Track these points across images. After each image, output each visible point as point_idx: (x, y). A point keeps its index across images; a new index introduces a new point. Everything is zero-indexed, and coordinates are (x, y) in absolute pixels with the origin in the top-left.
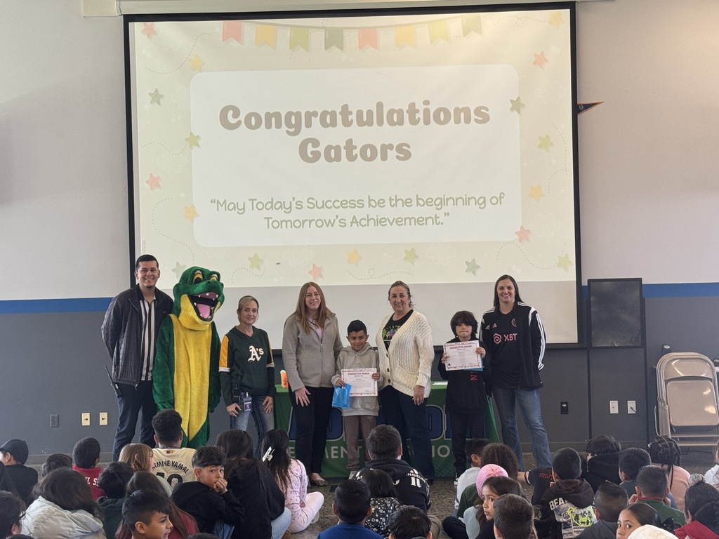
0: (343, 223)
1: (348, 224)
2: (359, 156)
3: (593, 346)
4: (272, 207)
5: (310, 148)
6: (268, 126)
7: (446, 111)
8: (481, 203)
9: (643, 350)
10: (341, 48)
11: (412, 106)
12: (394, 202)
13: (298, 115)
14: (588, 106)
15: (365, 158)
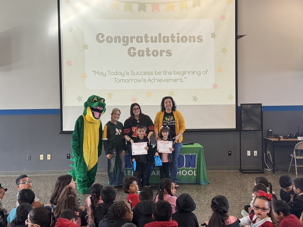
0: (145, 81)
2: (151, 55)
4: (117, 74)
5: (132, 51)
6: (116, 42)
7: (186, 37)
8: (199, 74)
9: (261, 131)
10: (145, 11)
11: (172, 35)
13: (127, 37)
14: (241, 36)
15: (154, 55)
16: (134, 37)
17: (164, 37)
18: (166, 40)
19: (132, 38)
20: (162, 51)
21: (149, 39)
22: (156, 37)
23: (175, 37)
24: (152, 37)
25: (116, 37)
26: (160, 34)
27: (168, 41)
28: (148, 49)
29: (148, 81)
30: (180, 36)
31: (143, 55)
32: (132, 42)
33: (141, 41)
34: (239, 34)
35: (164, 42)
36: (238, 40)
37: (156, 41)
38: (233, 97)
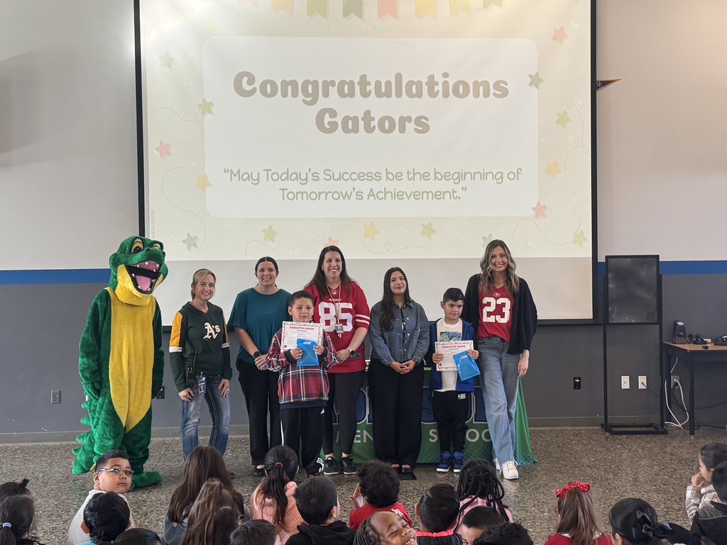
0: (360, 196)
1: (365, 196)
2: (377, 128)
3: (610, 322)
4: (287, 178)
5: (327, 118)
6: (285, 95)
7: (465, 85)
8: (499, 178)
9: (658, 327)
10: (360, 16)
11: (431, 77)
12: (412, 175)
13: (315, 83)
14: (605, 83)
15: (382, 129)
16: (333, 83)
17: (410, 83)
18: (414, 90)
19: (327, 84)
20: (404, 120)
21: (371, 88)
22: (388, 84)
23: (437, 83)
24: (378, 84)
25: (285, 84)
26: (399, 77)
27: (419, 95)
28: (368, 113)
29: (369, 195)
30: (451, 82)
31: (356, 130)
32: (326, 94)
33: (351, 94)
34: (600, 78)
35: (410, 95)
36: (599, 93)
37: (388, 95)
38: (585, 239)
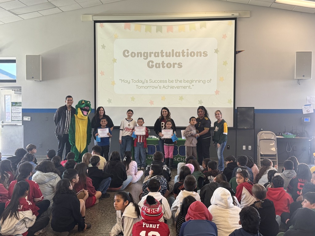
0: (160, 87)
1: (162, 88)
2: (166, 67)
3: (238, 128)
4: (138, 82)
5: (151, 64)
6: (138, 56)
7: (194, 53)
8: (204, 82)
9: (254, 130)
10: (161, 32)
11: (183, 51)
12: (177, 81)
13: (147, 53)
19: (151, 53)
20: (174, 64)
21: (164, 54)
22: (170, 53)
25: (138, 53)
26: (173, 50)
27: (179, 56)
28: (163, 62)
30: (189, 52)
31: (159, 67)
33: (158, 56)
34: (238, 50)
35: (176, 56)
36: (237, 55)
37: (170, 56)
38: (232, 102)
